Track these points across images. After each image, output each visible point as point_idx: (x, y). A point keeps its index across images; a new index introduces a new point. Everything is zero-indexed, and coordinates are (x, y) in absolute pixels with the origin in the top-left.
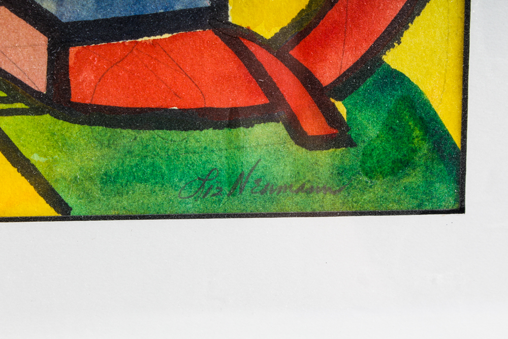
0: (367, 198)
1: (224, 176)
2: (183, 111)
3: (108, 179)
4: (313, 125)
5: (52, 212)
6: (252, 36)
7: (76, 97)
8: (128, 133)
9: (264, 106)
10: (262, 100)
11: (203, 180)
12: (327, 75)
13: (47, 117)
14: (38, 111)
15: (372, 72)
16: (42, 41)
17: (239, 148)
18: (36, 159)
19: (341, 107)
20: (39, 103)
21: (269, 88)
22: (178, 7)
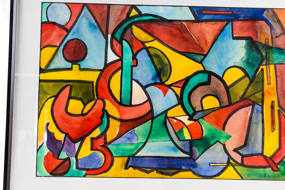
0: (282, 178)
1: (263, 175)
2: (258, 166)
3: (248, 175)
4: (275, 168)
5: (241, 179)
6: (267, 157)
7: (244, 164)
8: (251, 169)
9: (268, 166)
10: (268, 165)
11: (260, 175)
12: (277, 162)
13: (241, 166)
14: (240, 166)
15: (282, 162)
16: (240, 157)
17: (265, 171)
18: (239, 172)
19: (278, 166)
20: (240, 165)
21: (269, 163)
22: (257, 153)
